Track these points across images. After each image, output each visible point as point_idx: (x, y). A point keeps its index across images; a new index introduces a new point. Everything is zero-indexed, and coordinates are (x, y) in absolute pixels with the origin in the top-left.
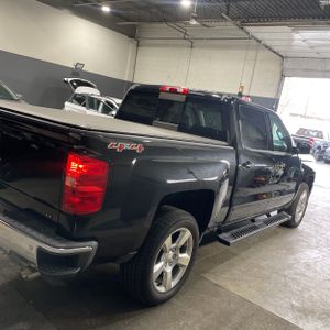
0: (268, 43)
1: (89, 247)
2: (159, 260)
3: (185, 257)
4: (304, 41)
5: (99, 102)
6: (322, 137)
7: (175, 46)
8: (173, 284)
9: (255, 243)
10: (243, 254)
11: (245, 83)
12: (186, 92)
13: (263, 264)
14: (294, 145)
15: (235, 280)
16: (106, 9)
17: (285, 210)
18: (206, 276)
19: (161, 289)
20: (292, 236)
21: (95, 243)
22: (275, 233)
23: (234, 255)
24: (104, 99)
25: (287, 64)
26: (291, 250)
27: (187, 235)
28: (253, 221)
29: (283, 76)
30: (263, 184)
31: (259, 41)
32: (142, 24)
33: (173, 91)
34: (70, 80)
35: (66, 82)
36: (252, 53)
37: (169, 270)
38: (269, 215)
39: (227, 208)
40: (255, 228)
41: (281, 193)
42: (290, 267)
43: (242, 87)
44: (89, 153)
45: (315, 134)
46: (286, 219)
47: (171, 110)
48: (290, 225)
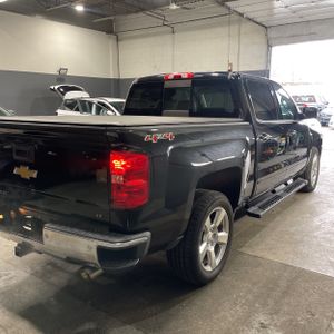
0: (251, 16)
1: (145, 237)
2: (202, 242)
3: (223, 235)
4: (286, 7)
5: (91, 104)
6: (315, 101)
7: (155, 35)
8: (218, 261)
9: (279, 213)
10: (271, 224)
11: (233, 60)
12: (191, 77)
13: (293, 229)
14: (299, 111)
15: (270, 249)
16: (80, 8)
17: (301, 176)
18: (243, 250)
19: (208, 268)
20: (311, 200)
21: (148, 233)
22: (294, 201)
23: (263, 227)
24: (95, 100)
25: (272, 34)
26: (314, 213)
27: (222, 214)
28: (274, 192)
29: (269, 46)
30: (272, 156)
31: (241, 15)
32: (117, 17)
33: (178, 78)
34: (56, 87)
35: (53, 90)
36: (235, 28)
37: (212, 249)
38: (286, 184)
39: (252, 182)
40: (278, 197)
41: (290, 162)
42: (318, 228)
43: (230, 65)
44: (129, 148)
45: (307, 99)
46: (303, 185)
47: (174, 98)
48: (307, 190)
